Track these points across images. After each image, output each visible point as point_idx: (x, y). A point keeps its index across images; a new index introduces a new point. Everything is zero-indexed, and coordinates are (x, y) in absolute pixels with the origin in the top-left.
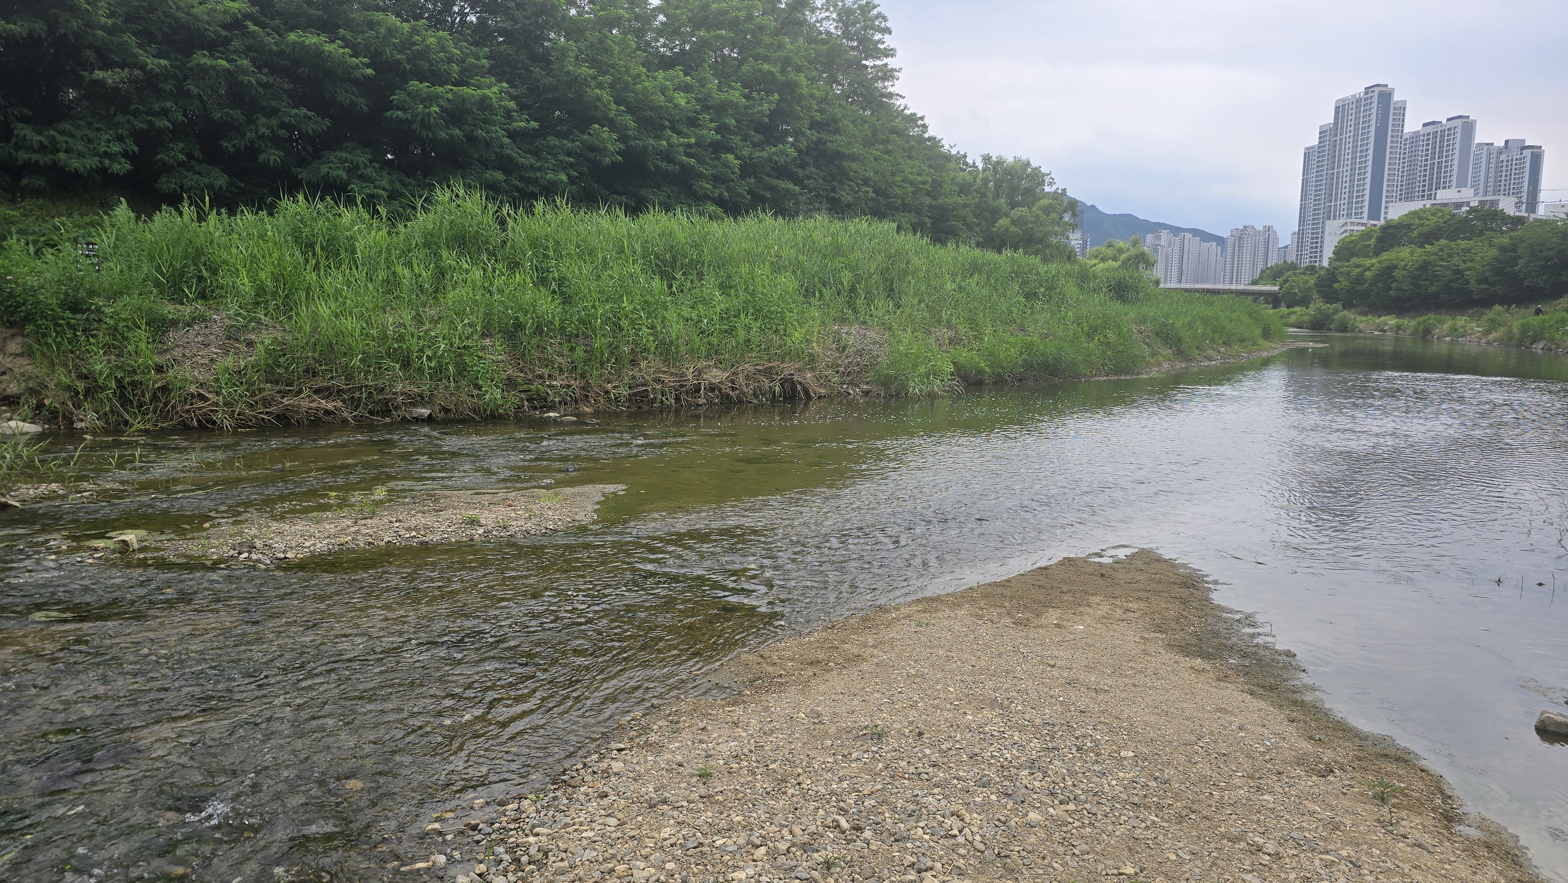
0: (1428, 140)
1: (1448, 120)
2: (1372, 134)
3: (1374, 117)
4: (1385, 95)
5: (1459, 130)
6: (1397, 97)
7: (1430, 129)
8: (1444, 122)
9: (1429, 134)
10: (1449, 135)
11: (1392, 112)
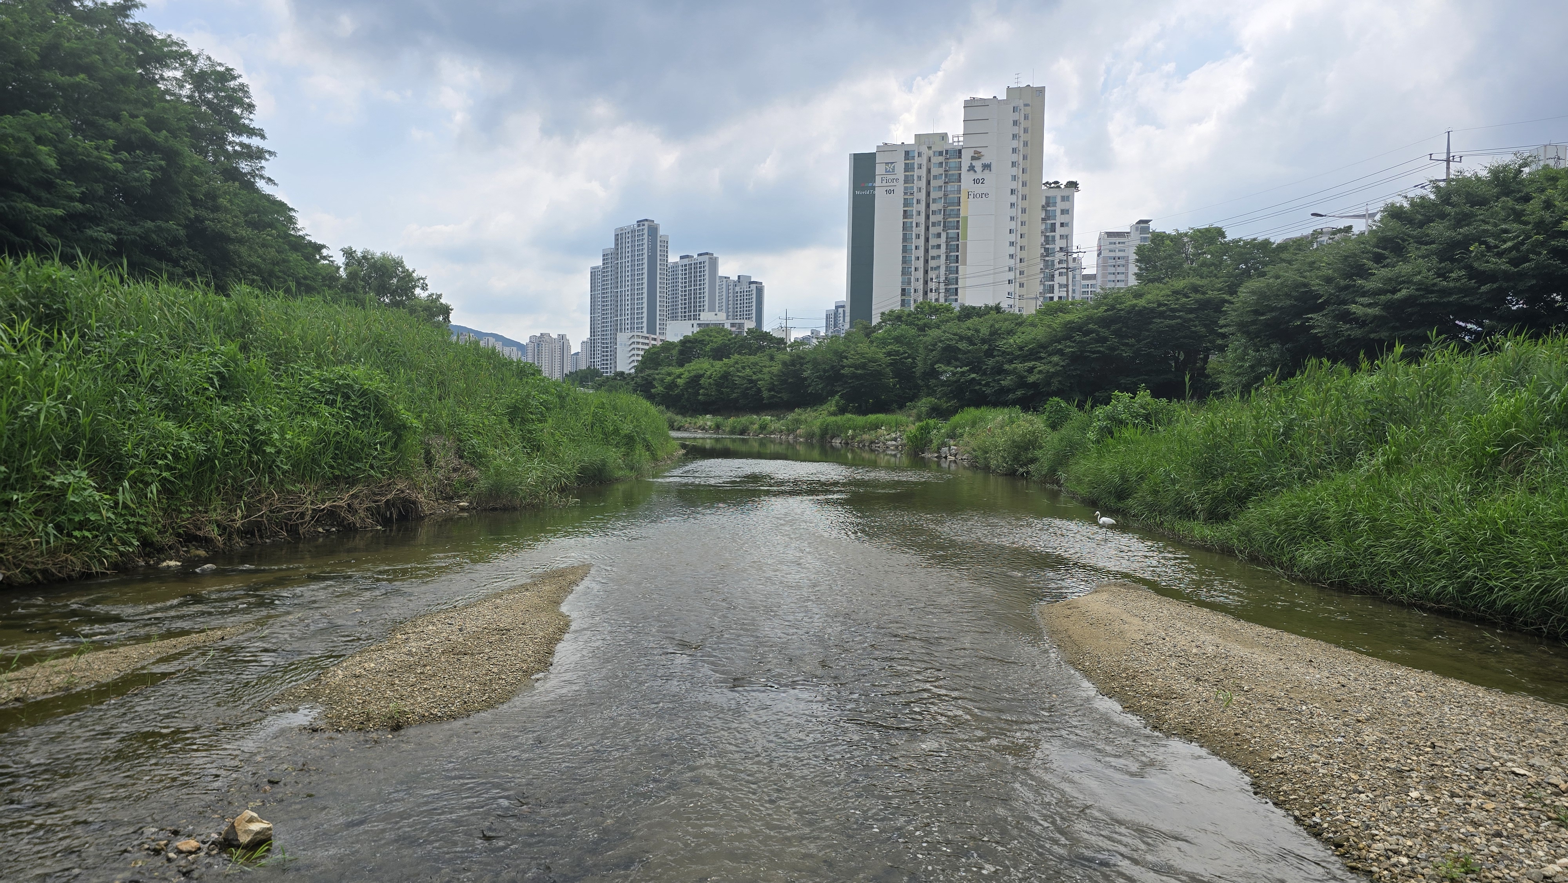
0: (686, 270)
1: (699, 255)
2: (645, 261)
3: (645, 246)
4: (653, 230)
5: (707, 264)
6: (661, 232)
7: (686, 261)
8: (696, 256)
9: (686, 265)
10: (700, 268)
11: (659, 244)
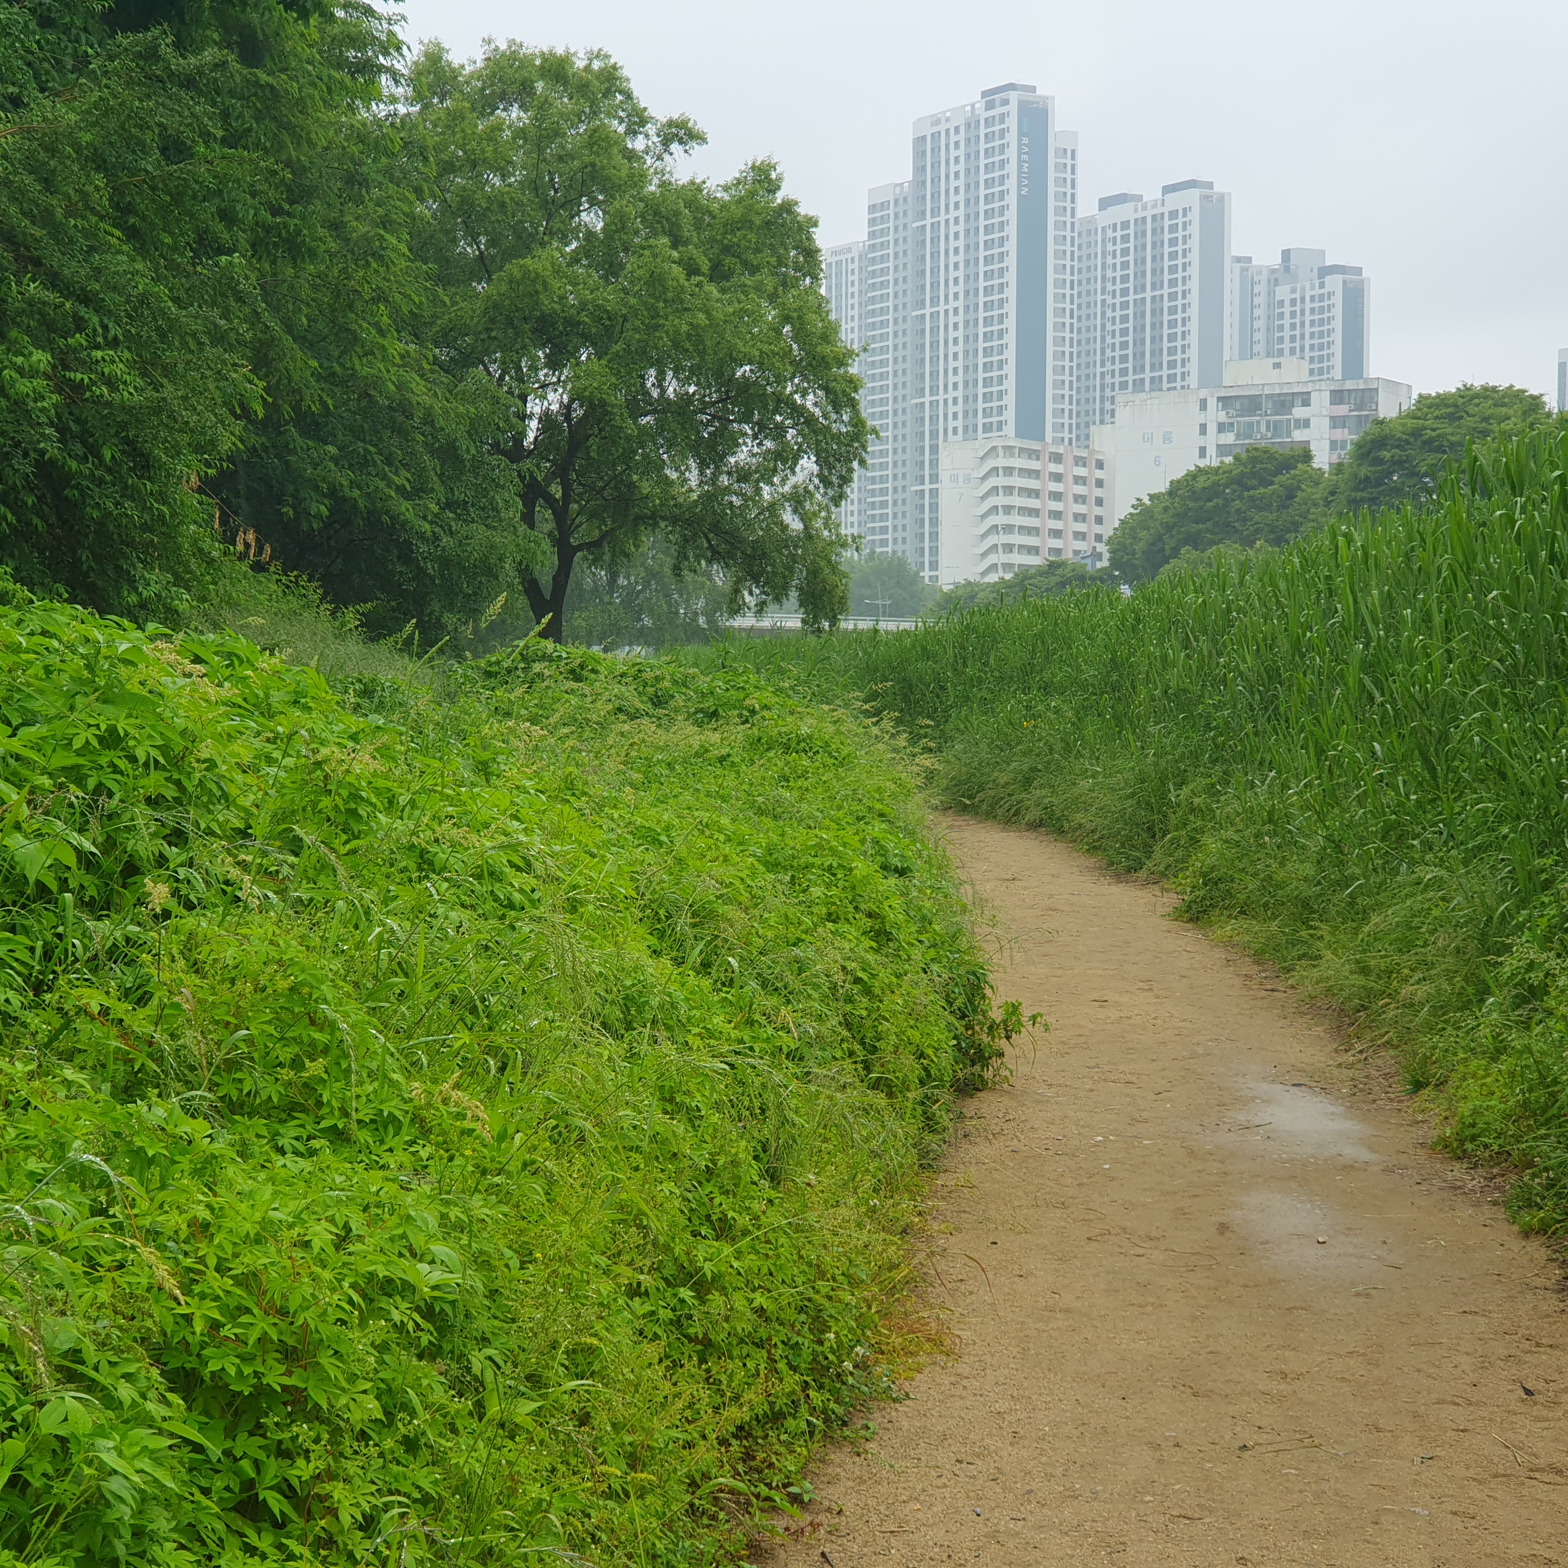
0: (1125, 238)
1: (1164, 190)
2: (1012, 214)
3: (1012, 169)
4: (1034, 117)
5: (1194, 217)
8: (1157, 194)
10: (1173, 228)
11: (1052, 160)
